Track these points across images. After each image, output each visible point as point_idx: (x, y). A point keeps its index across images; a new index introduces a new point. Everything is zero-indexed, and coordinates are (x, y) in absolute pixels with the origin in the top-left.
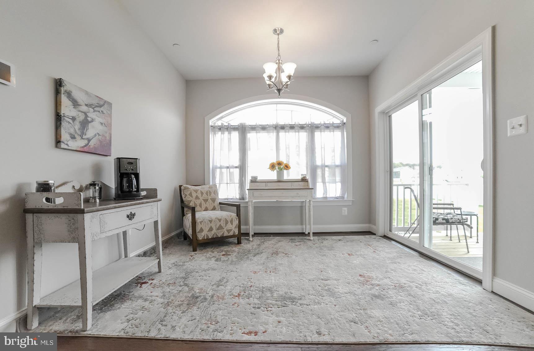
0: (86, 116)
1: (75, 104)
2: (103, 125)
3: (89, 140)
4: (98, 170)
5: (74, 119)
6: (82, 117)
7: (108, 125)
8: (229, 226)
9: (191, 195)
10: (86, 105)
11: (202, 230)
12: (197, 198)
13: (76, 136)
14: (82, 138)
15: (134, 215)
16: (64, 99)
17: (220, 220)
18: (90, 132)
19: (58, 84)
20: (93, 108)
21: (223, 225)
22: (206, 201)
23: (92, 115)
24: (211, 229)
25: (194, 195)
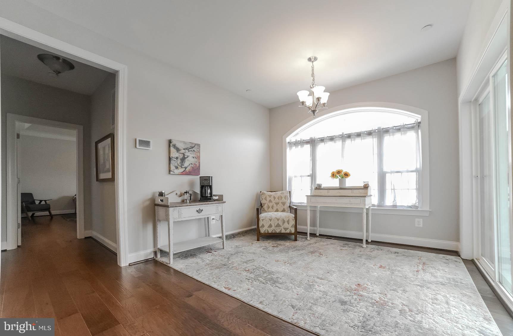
0: (184, 155)
1: (178, 150)
2: (195, 158)
3: (186, 168)
4: (192, 184)
5: (177, 158)
6: (181, 156)
7: (198, 158)
8: (286, 225)
9: (266, 199)
10: (184, 149)
11: (263, 226)
12: (270, 201)
13: (178, 167)
14: (182, 168)
15: (202, 210)
16: (172, 149)
17: (278, 220)
18: (186, 164)
19: (170, 142)
20: (188, 150)
21: (280, 223)
22: (277, 204)
23: (187, 154)
24: (270, 226)
25: (268, 199)
